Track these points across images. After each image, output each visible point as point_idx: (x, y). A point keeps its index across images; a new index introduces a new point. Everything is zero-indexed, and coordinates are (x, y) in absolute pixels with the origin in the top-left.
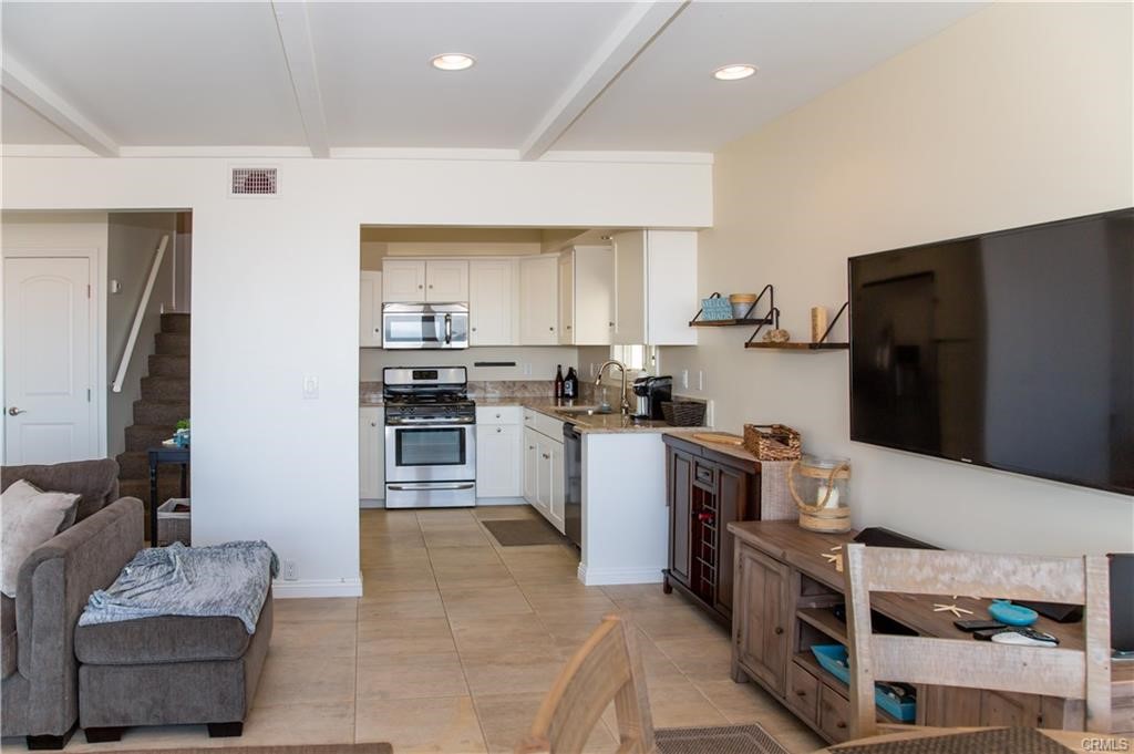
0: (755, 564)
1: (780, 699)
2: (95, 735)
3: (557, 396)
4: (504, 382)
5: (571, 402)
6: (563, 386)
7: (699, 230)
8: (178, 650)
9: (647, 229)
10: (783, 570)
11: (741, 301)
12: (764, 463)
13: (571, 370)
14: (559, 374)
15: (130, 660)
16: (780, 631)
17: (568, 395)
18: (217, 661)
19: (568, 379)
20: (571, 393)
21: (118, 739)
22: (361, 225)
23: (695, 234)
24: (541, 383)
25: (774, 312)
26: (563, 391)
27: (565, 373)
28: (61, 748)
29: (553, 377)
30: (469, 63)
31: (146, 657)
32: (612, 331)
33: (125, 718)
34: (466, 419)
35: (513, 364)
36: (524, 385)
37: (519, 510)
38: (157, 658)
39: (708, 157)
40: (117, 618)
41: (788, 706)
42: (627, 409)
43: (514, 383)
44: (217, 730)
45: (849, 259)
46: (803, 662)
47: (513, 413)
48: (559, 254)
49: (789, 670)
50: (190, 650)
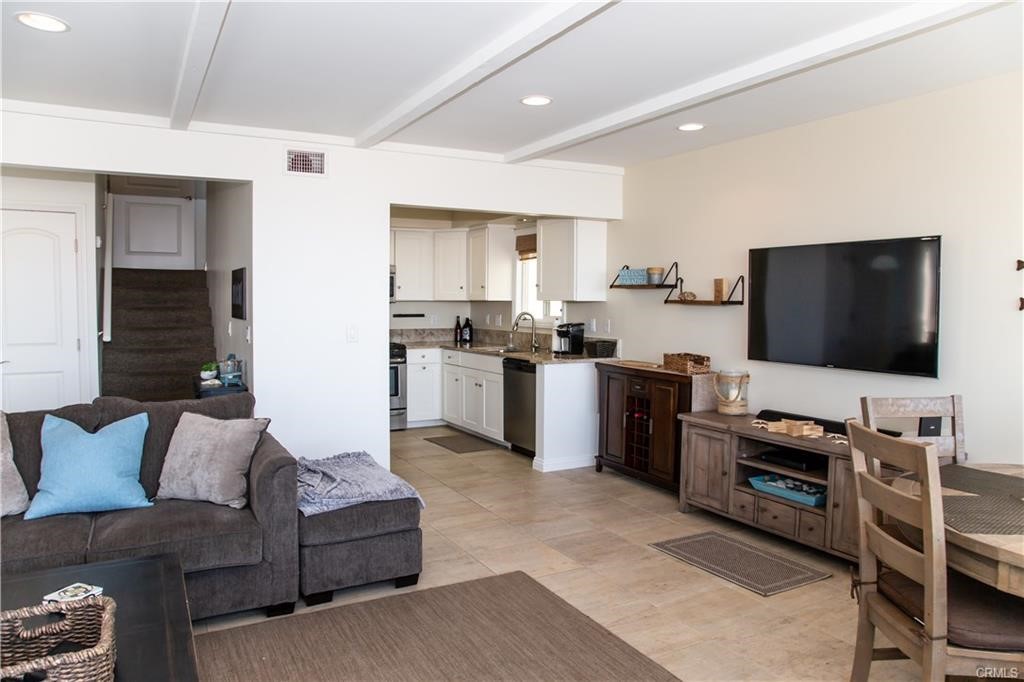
0: (700, 438)
1: (724, 514)
2: (312, 600)
3: (456, 340)
4: (416, 330)
5: (468, 345)
6: (461, 332)
7: (608, 220)
8: (379, 526)
9: (577, 218)
10: (727, 437)
11: (656, 272)
12: (693, 376)
13: (467, 320)
14: (458, 323)
15: (343, 539)
16: (724, 474)
17: (466, 341)
18: (403, 531)
19: (465, 327)
20: (468, 338)
21: (330, 600)
22: (391, 205)
23: (606, 223)
24: (443, 330)
25: (680, 280)
26: (461, 336)
27: (462, 323)
28: (292, 612)
29: (452, 325)
30: (548, 101)
31: (356, 535)
32: (538, 290)
33: (338, 583)
34: (399, 360)
35: (423, 316)
36: (432, 332)
37: (441, 430)
38: (364, 534)
39: (621, 171)
40: (331, 508)
41: (732, 517)
42: (536, 348)
43: (424, 330)
44: (401, 582)
45: (751, 250)
46: (743, 489)
47: (434, 355)
48: (467, 229)
49: (731, 495)
50: (387, 524)
